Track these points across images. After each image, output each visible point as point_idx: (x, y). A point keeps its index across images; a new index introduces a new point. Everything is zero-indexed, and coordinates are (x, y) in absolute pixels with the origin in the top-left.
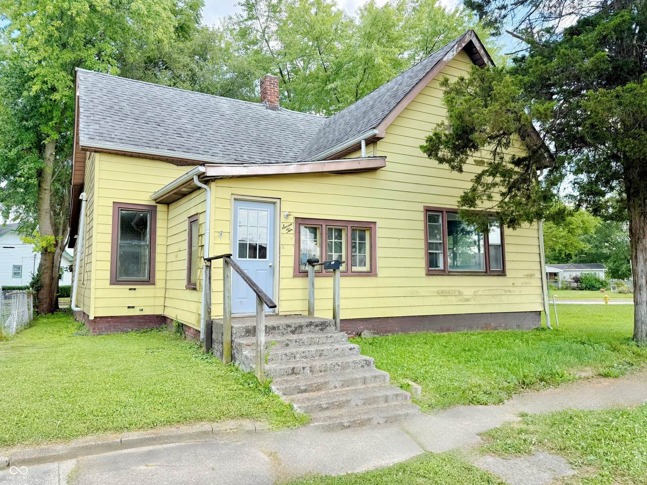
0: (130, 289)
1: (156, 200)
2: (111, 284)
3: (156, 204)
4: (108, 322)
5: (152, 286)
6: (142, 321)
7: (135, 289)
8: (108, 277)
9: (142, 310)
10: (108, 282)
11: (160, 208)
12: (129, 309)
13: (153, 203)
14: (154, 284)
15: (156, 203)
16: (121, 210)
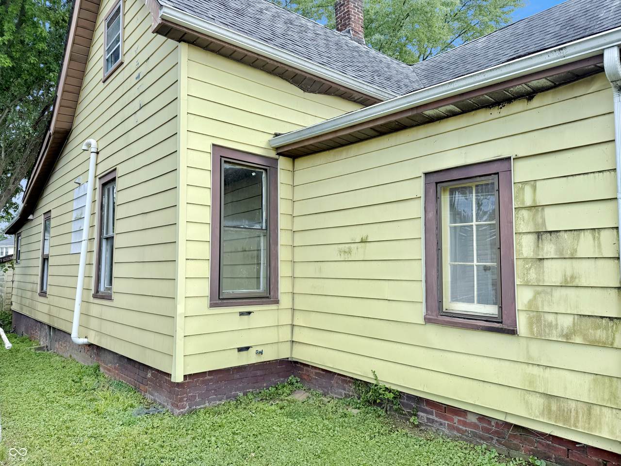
0: (242, 314)
1: (277, 148)
2: (213, 305)
3: (277, 157)
4: (205, 382)
5: (274, 307)
6: (259, 373)
7: (249, 313)
8: (207, 292)
9: (261, 353)
10: (206, 302)
11: (283, 163)
12: (242, 353)
13: (273, 154)
14: (277, 302)
15: (278, 154)
16: (225, 162)
